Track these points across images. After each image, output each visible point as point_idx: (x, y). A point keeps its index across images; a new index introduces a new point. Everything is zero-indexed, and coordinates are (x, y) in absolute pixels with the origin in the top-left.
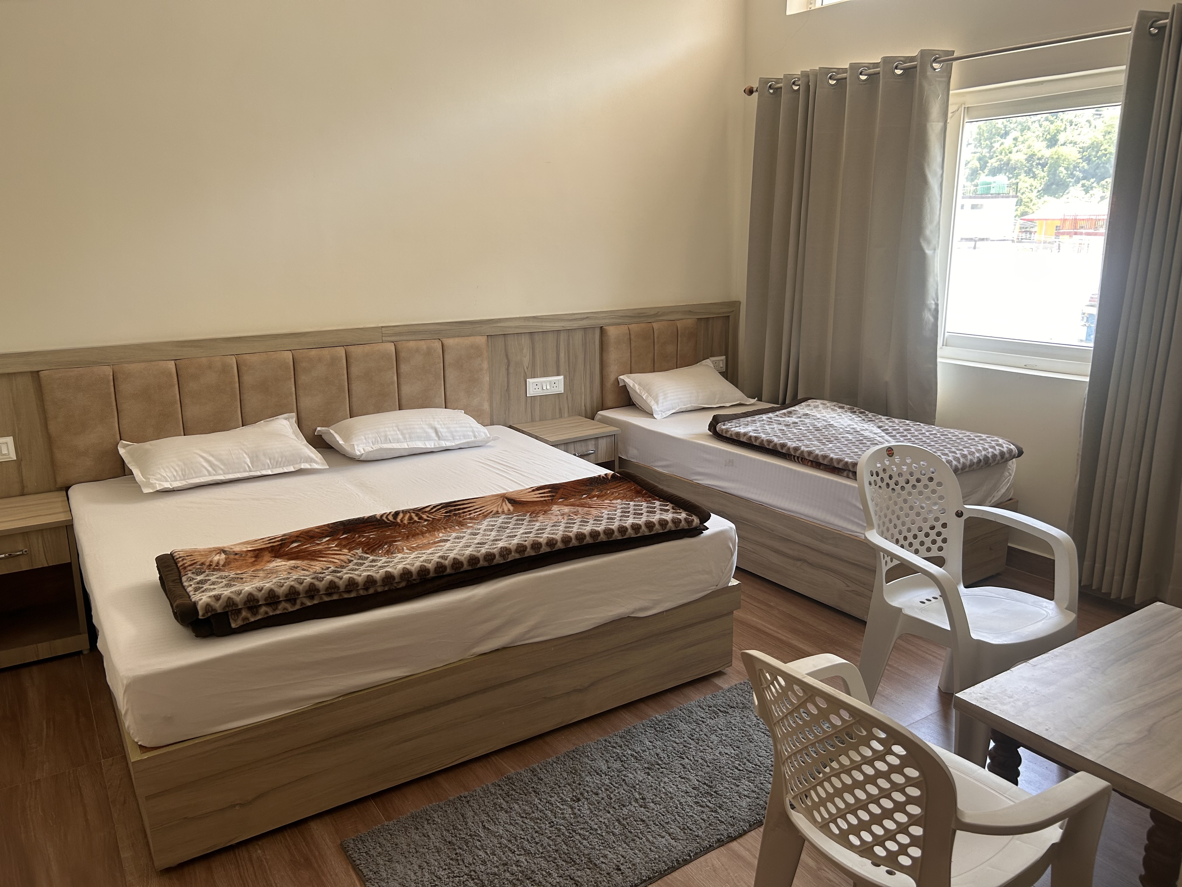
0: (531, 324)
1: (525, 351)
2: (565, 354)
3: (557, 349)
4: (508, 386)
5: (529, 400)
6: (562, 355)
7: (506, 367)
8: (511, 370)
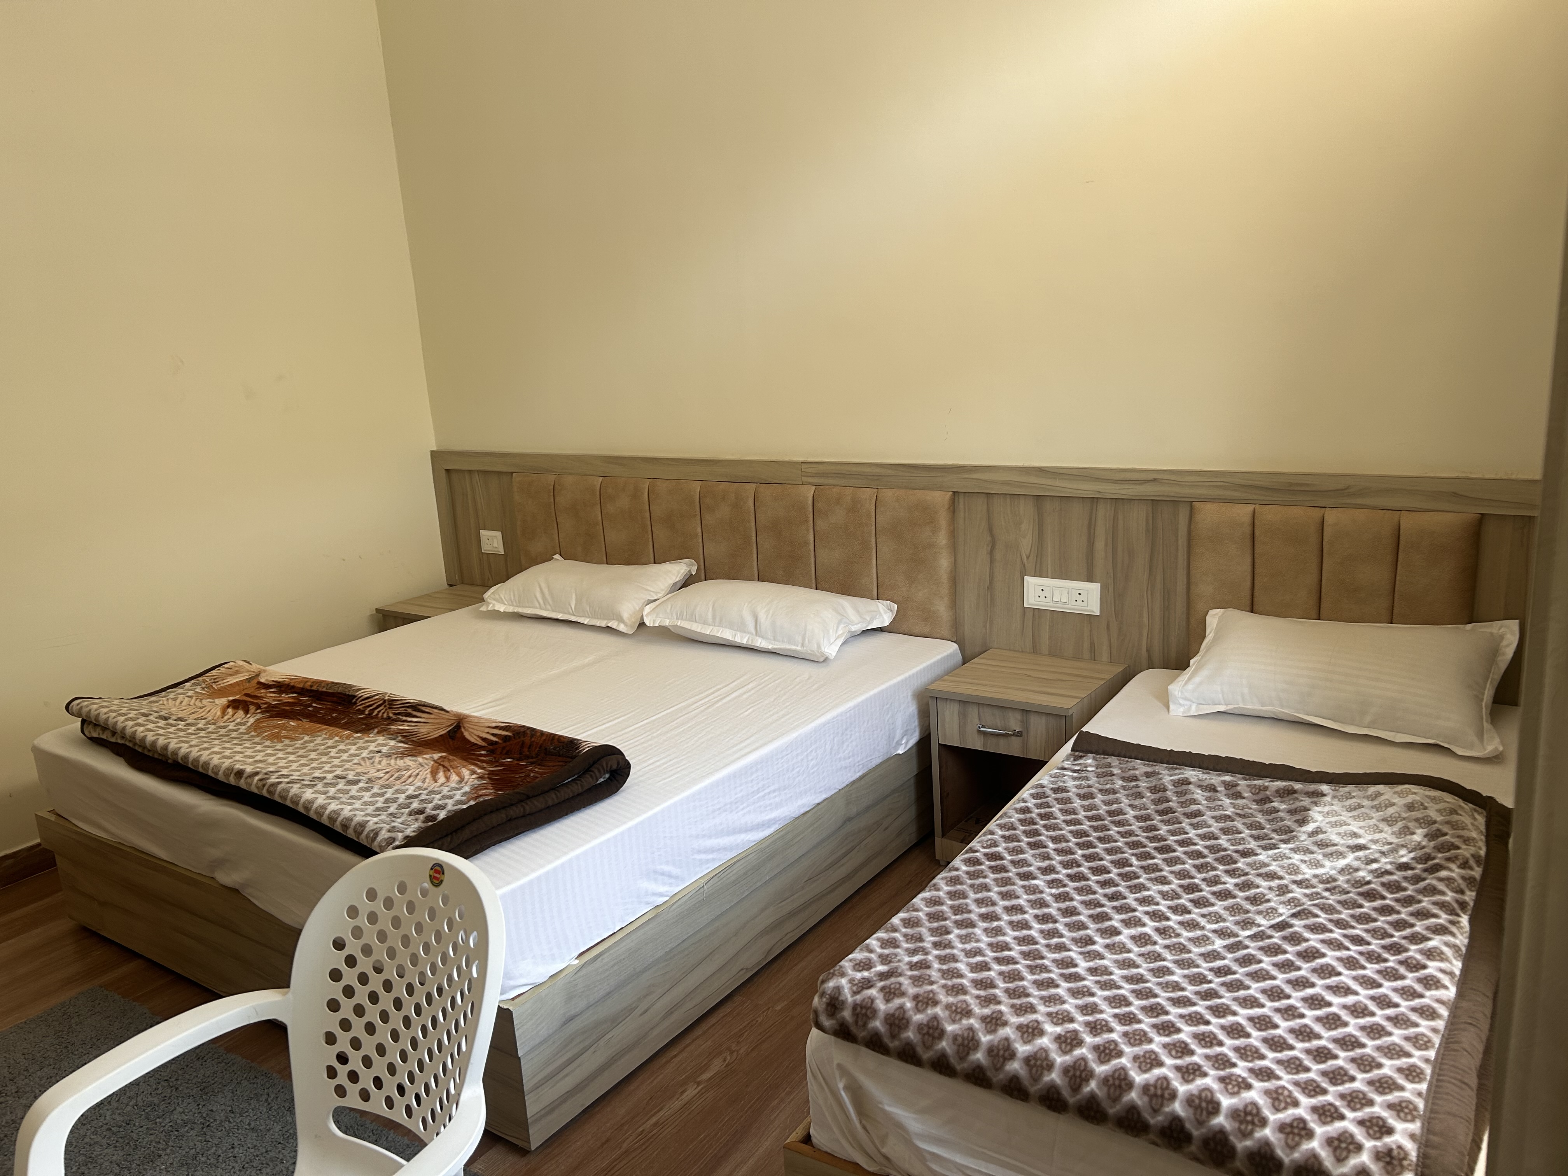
0: (1033, 480)
1: (1024, 526)
2: (1106, 545)
3: (1089, 533)
4: (991, 583)
5: (1029, 615)
6: (1100, 545)
7: (989, 548)
8: (998, 555)
